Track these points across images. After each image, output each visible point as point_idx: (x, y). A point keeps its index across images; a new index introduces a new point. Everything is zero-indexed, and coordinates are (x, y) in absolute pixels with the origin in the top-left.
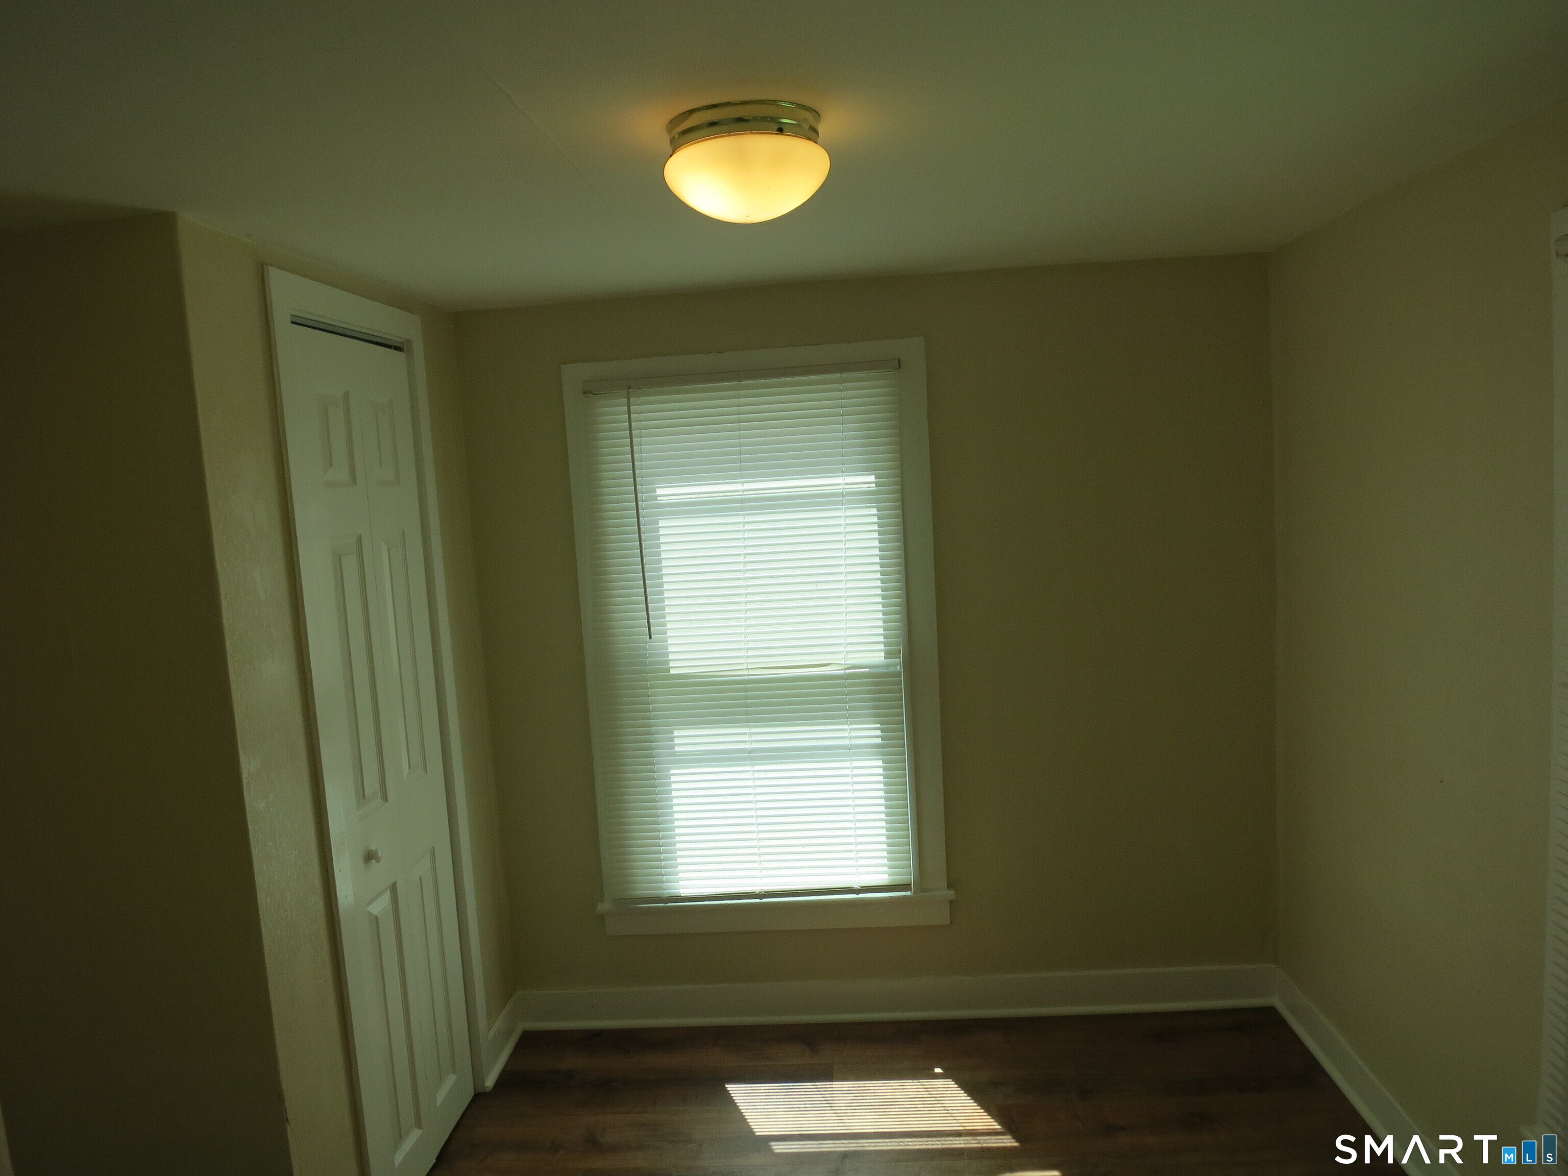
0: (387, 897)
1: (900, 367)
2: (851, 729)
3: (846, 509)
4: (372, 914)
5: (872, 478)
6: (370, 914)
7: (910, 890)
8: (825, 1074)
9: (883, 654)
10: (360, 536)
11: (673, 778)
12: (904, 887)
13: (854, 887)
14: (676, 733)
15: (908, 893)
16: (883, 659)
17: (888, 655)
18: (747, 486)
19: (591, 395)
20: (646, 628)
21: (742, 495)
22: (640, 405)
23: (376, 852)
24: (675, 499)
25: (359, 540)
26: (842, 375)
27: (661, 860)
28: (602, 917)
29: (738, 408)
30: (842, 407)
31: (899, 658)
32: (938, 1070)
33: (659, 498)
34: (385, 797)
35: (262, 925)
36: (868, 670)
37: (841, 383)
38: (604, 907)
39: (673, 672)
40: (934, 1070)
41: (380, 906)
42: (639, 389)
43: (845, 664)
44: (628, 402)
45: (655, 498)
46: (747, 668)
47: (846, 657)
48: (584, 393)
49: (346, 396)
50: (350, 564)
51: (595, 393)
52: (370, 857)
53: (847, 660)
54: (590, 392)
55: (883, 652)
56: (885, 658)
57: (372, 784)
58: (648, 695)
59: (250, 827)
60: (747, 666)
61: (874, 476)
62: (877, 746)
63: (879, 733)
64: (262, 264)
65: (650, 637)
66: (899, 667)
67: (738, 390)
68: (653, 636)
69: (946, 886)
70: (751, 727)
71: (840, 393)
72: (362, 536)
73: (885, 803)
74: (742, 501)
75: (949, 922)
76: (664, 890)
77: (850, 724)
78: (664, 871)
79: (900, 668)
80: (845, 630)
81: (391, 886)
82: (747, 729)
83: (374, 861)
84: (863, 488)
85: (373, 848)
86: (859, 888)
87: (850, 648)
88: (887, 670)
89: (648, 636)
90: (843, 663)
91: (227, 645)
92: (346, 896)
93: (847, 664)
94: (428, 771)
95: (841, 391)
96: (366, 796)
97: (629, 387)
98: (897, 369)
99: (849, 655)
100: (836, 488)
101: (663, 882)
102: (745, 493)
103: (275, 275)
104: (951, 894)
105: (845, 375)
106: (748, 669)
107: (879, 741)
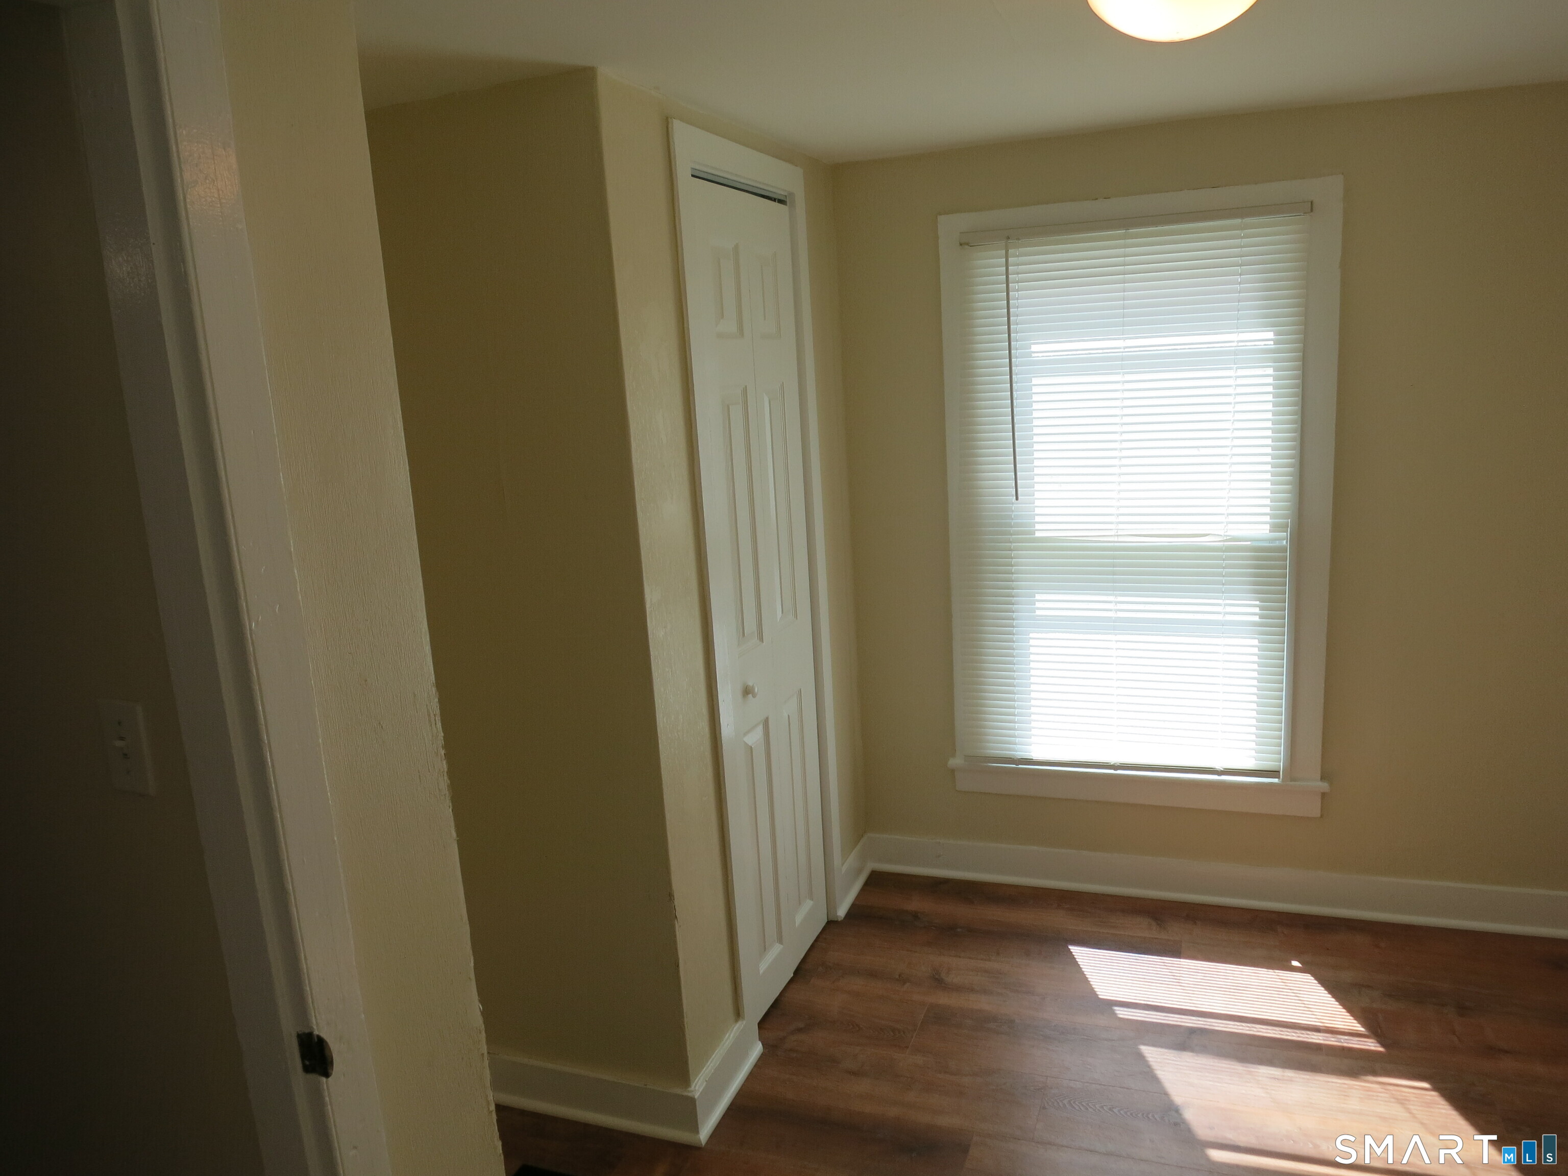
0: (759, 731)
1: (1312, 210)
2: (1226, 605)
3: (1237, 368)
4: (748, 745)
5: (1271, 335)
6: (745, 743)
7: (1279, 778)
8: (1173, 951)
9: (1268, 527)
10: (746, 387)
11: (1032, 642)
12: (1273, 773)
13: (1217, 768)
14: (1038, 597)
15: (1276, 780)
16: (1268, 532)
17: (1275, 528)
18: (1130, 343)
19: (966, 247)
20: (1013, 488)
21: (1122, 352)
22: (1018, 256)
23: (753, 687)
24: (1050, 356)
25: (745, 391)
26: (1244, 220)
27: (1015, 722)
28: (953, 771)
29: (1123, 258)
30: (1241, 256)
31: (1287, 532)
32: (1295, 963)
33: (1033, 355)
34: (761, 639)
35: (660, 741)
36: (1249, 543)
37: (1242, 229)
38: (956, 762)
39: (1038, 534)
40: (1291, 963)
41: (755, 738)
42: (1018, 239)
43: (1225, 536)
44: (1006, 253)
45: (1030, 355)
46: (1116, 534)
47: (1226, 528)
48: (961, 245)
49: (736, 248)
50: (737, 413)
51: (972, 245)
52: (747, 691)
53: (1227, 532)
54: (967, 244)
55: (1268, 525)
56: (1270, 531)
57: (750, 625)
58: (1012, 557)
59: (652, 653)
60: (1117, 532)
61: (1272, 333)
62: (1255, 624)
63: (1257, 610)
64: (667, 118)
65: (1017, 499)
66: (1285, 542)
67: (1125, 239)
68: (1020, 497)
69: (1320, 778)
70: (1116, 596)
71: (1240, 240)
72: (747, 387)
73: (1258, 676)
74: (1123, 359)
75: (1319, 815)
76: (1016, 752)
77: (1225, 599)
78: (1017, 733)
79: (1287, 542)
80: (1227, 499)
81: (764, 721)
82: (1112, 597)
83: (750, 696)
84: (1258, 345)
85: (750, 684)
86: (1222, 770)
87: (1232, 519)
88: (1271, 544)
89: (1015, 497)
90: (1222, 534)
91: (636, 483)
92: (728, 725)
93: (1227, 536)
94: (798, 617)
95: (1242, 238)
96: (745, 635)
97: (1008, 238)
98: (1308, 213)
99: (1230, 526)
100: (1228, 346)
101: (1015, 744)
102: (1126, 350)
103: (679, 129)
104: (1324, 786)
105: (1248, 220)
106: (1118, 535)
107: (1256, 618)
